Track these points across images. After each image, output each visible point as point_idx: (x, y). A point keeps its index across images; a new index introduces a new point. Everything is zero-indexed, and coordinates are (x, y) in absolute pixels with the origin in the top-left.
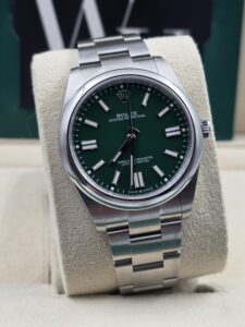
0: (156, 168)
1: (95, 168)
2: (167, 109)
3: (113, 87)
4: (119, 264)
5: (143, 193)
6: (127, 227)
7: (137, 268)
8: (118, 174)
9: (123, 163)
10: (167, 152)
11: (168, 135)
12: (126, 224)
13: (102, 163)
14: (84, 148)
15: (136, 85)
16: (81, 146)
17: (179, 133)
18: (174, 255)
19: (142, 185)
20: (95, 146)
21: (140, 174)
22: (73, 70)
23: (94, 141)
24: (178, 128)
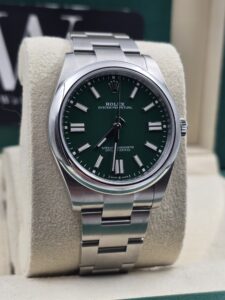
0: (136, 158)
1: (80, 150)
2: (152, 105)
3: (106, 77)
4: (87, 244)
5: (121, 180)
6: (101, 210)
7: (102, 250)
8: (100, 158)
9: (107, 149)
10: (148, 144)
11: (151, 129)
12: (101, 206)
13: (87, 146)
14: (72, 130)
15: (127, 78)
16: (70, 127)
17: (160, 128)
18: (138, 241)
19: (122, 172)
20: (83, 129)
21: (121, 161)
22: (68, 54)
23: (83, 125)
24: (160, 124)
